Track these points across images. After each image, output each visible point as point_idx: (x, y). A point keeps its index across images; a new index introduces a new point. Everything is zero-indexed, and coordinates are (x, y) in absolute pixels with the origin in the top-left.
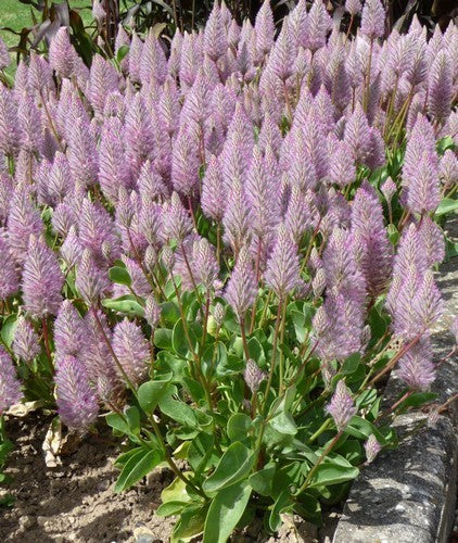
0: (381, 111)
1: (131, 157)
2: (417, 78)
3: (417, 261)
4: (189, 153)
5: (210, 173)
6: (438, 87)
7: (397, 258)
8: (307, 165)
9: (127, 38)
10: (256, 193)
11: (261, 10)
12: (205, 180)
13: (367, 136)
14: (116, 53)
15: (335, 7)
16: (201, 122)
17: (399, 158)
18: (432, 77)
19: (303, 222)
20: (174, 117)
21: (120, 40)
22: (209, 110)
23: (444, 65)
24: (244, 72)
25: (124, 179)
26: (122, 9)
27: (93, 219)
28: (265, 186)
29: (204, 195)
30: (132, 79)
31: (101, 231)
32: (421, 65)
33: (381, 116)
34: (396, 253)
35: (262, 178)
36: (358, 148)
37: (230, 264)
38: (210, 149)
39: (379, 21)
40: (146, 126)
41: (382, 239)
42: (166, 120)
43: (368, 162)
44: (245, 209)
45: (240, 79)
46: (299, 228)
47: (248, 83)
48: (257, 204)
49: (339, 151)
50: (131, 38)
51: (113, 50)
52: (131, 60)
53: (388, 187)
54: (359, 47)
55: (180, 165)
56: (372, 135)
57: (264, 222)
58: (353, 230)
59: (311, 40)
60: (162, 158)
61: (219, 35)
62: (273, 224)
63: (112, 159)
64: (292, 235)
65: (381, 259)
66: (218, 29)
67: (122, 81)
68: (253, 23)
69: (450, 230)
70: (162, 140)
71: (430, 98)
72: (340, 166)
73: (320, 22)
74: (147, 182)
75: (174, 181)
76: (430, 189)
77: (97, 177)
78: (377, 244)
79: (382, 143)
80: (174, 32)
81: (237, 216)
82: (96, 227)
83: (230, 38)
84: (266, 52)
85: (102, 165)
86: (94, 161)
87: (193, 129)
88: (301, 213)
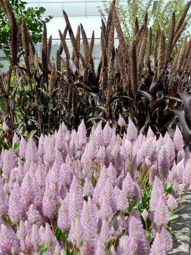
0: (137, 171)
1: (23, 201)
2: (153, 159)
3: (161, 251)
4: (51, 198)
5: (61, 209)
6: (163, 162)
7: (151, 250)
8: (108, 208)
9: (18, 138)
10: (86, 223)
11: (80, 125)
12: (59, 213)
13: (133, 187)
14: (13, 145)
15: (113, 122)
16: (57, 184)
17: (147, 193)
18: (160, 157)
19: (108, 237)
20: (43, 179)
21: (15, 139)
22: (60, 178)
23: (165, 152)
24: (74, 156)
25: (21, 213)
26: (16, 123)
27: (6, 234)
28: (89, 220)
29: (59, 220)
30: (21, 157)
31: (10, 240)
32: (155, 153)
33: (137, 174)
34: (151, 247)
35: (88, 216)
36: (129, 193)
37: (71, 251)
38: (60, 195)
39: (135, 134)
40: (32, 187)
41: (144, 240)
42: (39, 181)
43: (133, 198)
44: (81, 232)
45: (72, 158)
46: (106, 240)
47: (76, 160)
48: (86, 228)
49: (121, 195)
50: (20, 139)
51: (12, 144)
52: (20, 149)
53: (145, 214)
54: (126, 144)
55: (47, 204)
56: (135, 186)
57: (90, 237)
58: (130, 236)
59: (105, 142)
60: (38, 200)
61: (62, 140)
62: (94, 238)
63: (15, 204)
64: (103, 244)
65: (144, 250)
66: (62, 137)
67: (16, 158)
68: (77, 131)
69: (172, 227)
70: (38, 191)
71: (159, 167)
72: (121, 202)
73: (108, 134)
74: (32, 214)
75: (44, 211)
76: (164, 214)
77: (7, 212)
78: (142, 242)
79: (139, 189)
80: (40, 135)
81: (77, 235)
82: (8, 238)
83: (67, 138)
84: (84, 145)
85: (10, 207)
86: (6, 204)
87: (52, 186)
88: (107, 233)
